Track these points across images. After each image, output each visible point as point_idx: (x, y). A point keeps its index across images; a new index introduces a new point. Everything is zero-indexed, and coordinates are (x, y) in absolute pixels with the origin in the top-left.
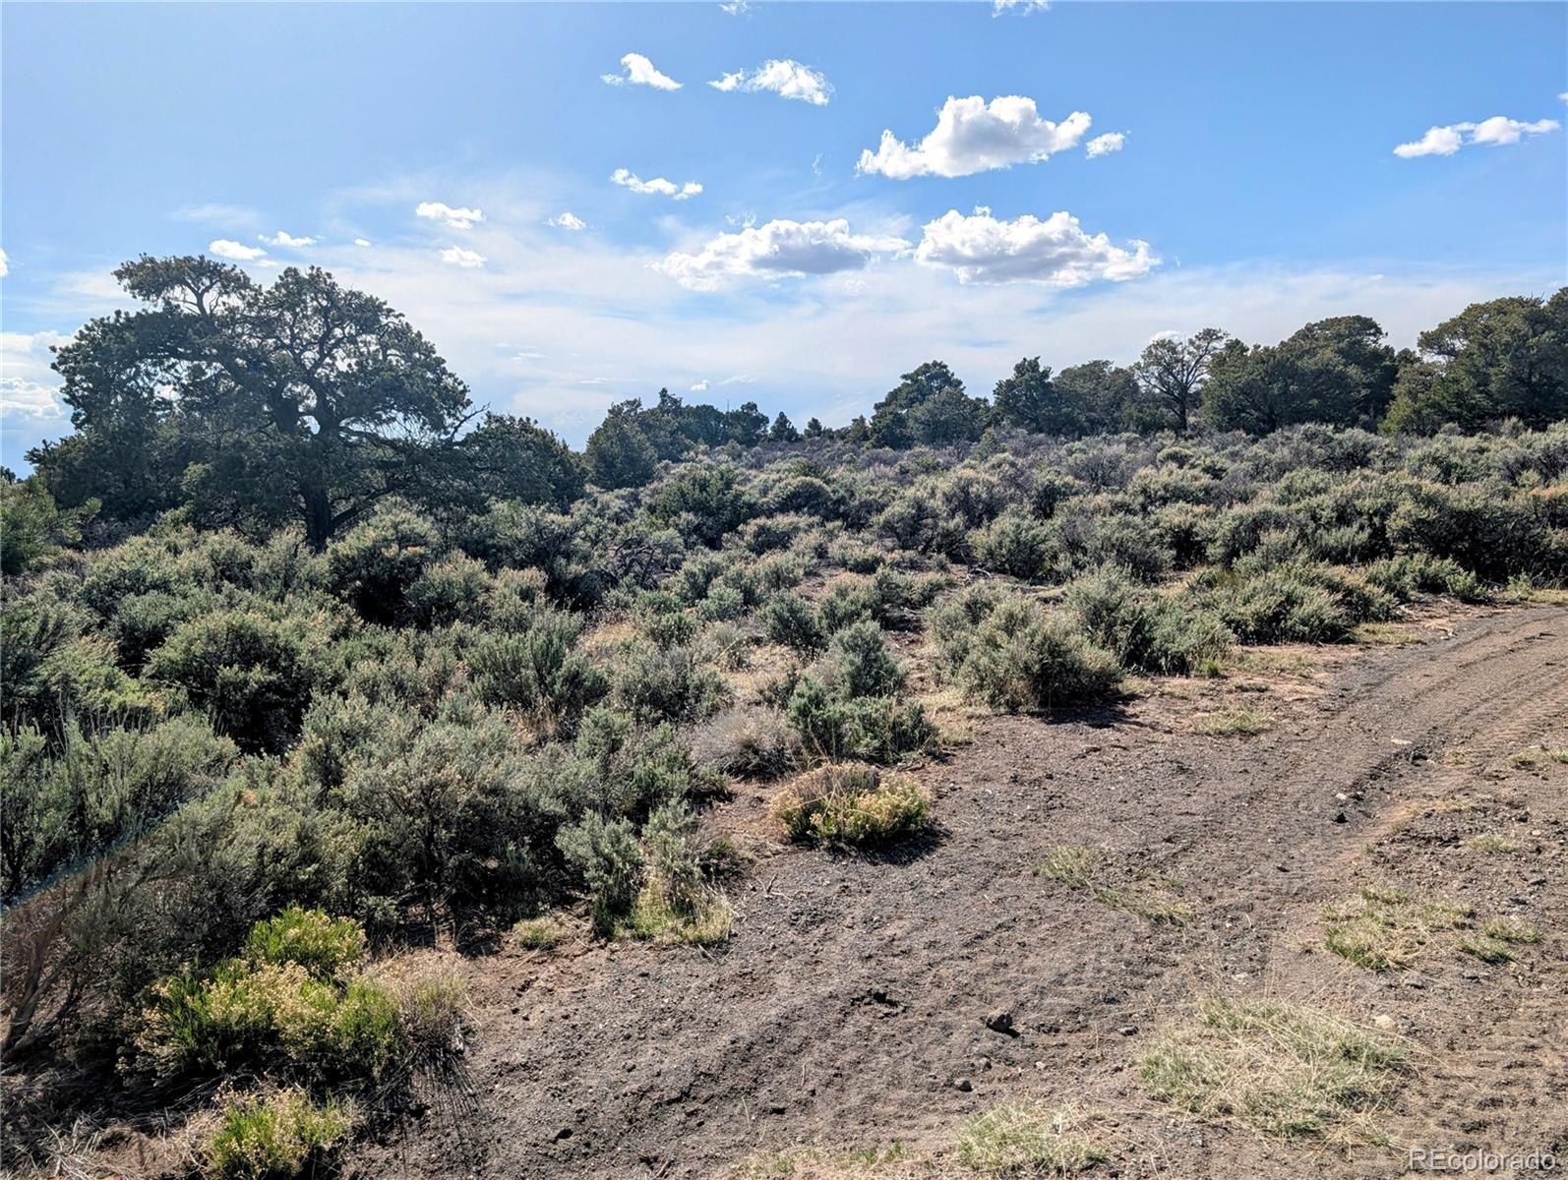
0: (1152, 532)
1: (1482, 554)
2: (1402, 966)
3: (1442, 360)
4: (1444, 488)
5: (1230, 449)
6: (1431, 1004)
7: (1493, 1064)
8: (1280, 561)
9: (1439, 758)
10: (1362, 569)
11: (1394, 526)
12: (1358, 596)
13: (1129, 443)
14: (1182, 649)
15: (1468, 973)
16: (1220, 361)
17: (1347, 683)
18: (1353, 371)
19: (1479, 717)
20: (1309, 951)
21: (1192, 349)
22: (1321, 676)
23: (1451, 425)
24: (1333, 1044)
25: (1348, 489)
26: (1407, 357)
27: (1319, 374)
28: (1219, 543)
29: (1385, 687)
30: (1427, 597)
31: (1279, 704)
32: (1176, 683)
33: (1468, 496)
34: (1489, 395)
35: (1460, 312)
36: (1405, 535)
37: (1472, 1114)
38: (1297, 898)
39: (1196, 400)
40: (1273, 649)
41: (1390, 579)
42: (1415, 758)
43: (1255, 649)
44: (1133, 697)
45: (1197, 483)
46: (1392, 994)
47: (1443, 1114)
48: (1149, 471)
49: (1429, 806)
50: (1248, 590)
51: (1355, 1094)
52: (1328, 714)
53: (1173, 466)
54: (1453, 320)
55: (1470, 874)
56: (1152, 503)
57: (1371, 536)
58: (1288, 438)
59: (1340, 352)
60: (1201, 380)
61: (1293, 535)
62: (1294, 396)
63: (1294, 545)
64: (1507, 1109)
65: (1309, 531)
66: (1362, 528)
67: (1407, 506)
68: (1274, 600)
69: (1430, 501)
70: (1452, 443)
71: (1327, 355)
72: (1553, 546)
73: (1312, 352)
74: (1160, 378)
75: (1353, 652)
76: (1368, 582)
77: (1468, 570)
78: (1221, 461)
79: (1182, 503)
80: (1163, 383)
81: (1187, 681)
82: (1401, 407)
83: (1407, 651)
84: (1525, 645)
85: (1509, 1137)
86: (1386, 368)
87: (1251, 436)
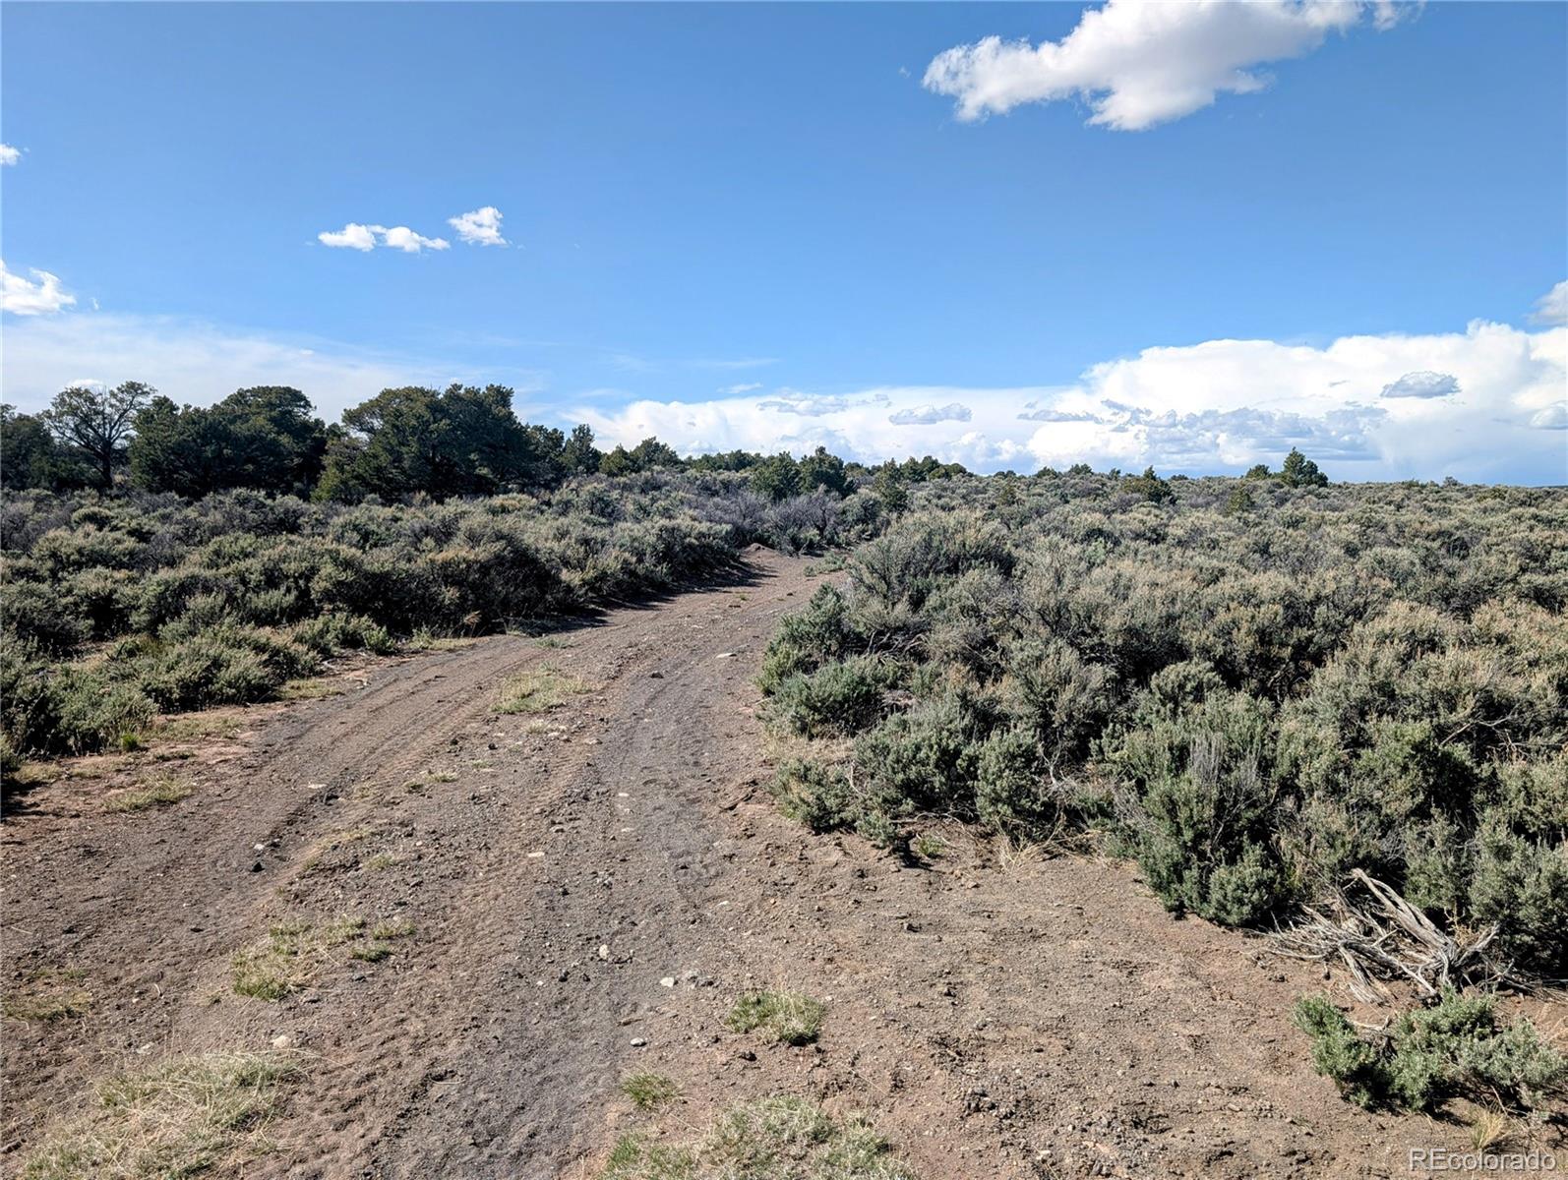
0: (64, 601)
1: (393, 612)
2: (302, 987)
3: (364, 436)
4: (359, 553)
5: (161, 511)
6: (324, 1013)
7: (371, 1045)
8: (208, 624)
9: (348, 795)
10: (289, 629)
11: (317, 588)
12: (285, 655)
13: (38, 500)
14: (94, 725)
15: (357, 976)
16: (146, 419)
17: (270, 739)
18: (284, 439)
19: (383, 753)
20: (217, 1001)
21: (113, 401)
22: (246, 735)
23: (372, 495)
24: (230, 1078)
25: (275, 553)
26: (334, 430)
27: (251, 440)
28: (143, 610)
29: (305, 738)
30: (348, 652)
31: (203, 769)
32: (87, 763)
33: (379, 560)
34: (403, 472)
35: (376, 395)
36: (328, 596)
37: (351, 1093)
38: (210, 954)
39: (122, 457)
40: (199, 715)
41: (314, 637)
42: (329, 798)
43: (180, 717)
44: (35, 784)
45: (121, 547)
46: (291, 1016)
47: (326, 1104)
48: (63, 533)
49: (335, 839)
50: (172, 658)
51: (248, 1117)
52: (251, 771)
53: (91, 527)
54: (371, 401)
55: (366, 891)
56: (63, 569)
57: (297, 598)
58: (221, 502)
59: (272, 420)
60: (125, 436)
61: (221, 599)
62: (229, 460)
63: (223, 608)
64: (379, 1079)
65: (239, 594)
66: (288, 590)
67: (328, 569)
68: (200, 665)
69: (347, 564)
70: (373, 512)
71: (260, 421)
72: (447, 602)
73: (244, 418)
74: (76, 430)
75: (279, 708)
76: (294, 641)
77: (380, 625)
78: (148, 523)
79: (99, 569)
80: (81, 436)
81: (100, 759)
82: (329, 478)
83: (328, 703)
84: (423, 687)
85: (379, 1101)
86: (315, 440)
87: (185, 499)
